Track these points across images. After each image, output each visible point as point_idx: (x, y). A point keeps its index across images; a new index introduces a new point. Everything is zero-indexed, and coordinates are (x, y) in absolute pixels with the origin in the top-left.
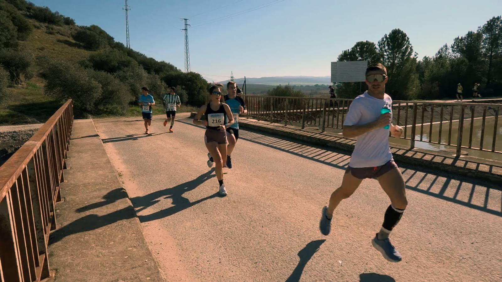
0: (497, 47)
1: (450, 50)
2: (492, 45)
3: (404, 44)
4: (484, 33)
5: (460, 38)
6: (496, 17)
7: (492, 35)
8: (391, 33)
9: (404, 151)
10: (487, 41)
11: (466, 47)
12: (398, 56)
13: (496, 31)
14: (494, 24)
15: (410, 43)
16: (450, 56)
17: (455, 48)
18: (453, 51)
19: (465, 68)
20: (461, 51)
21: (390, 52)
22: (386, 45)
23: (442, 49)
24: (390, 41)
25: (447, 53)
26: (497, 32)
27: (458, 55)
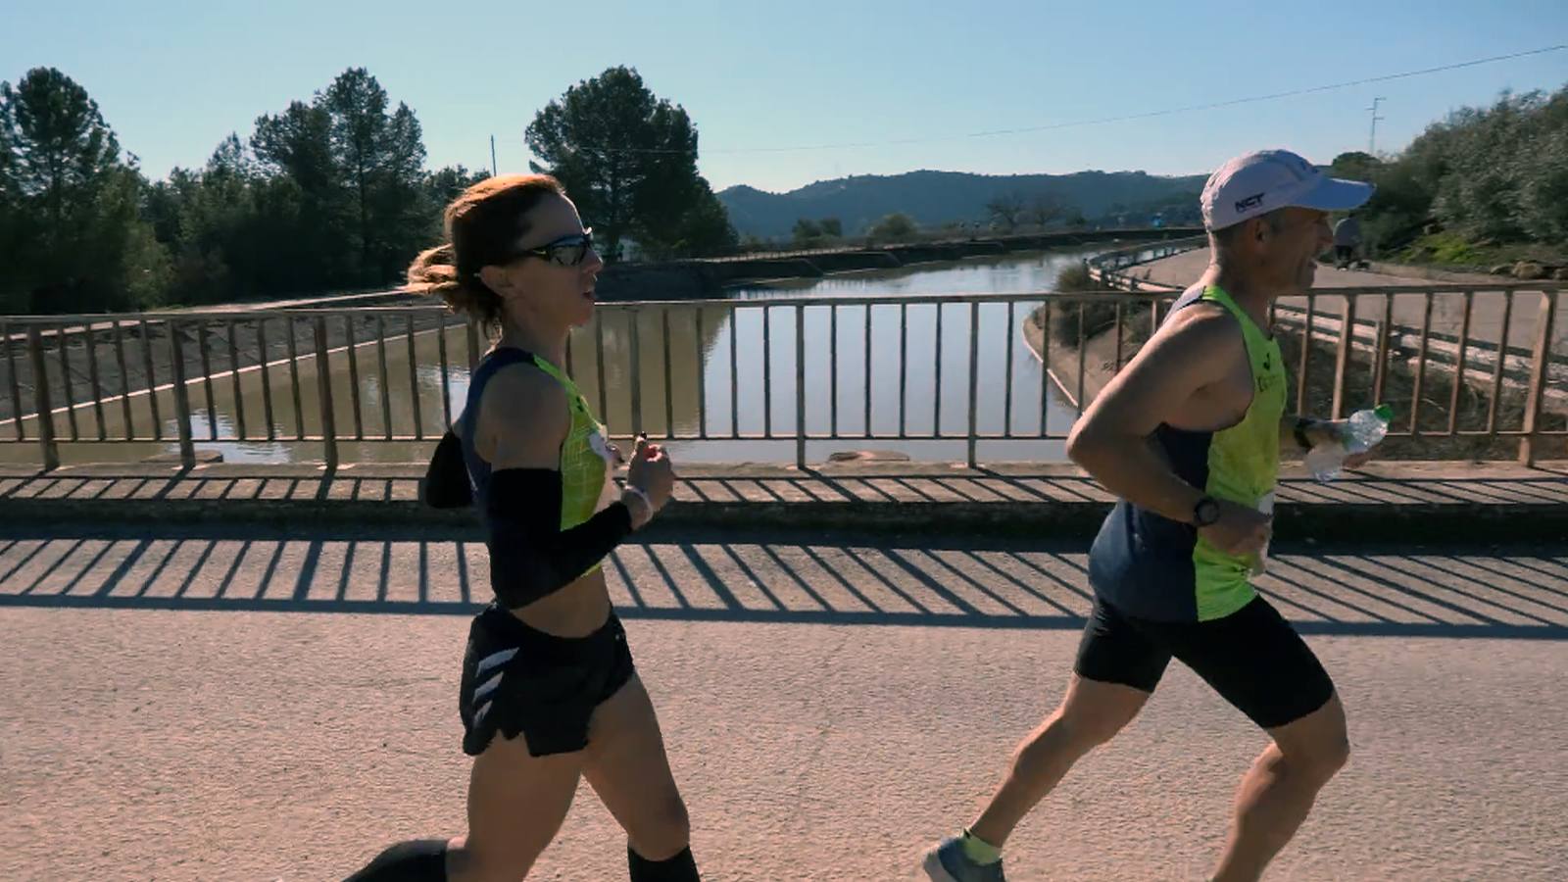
0: (371, 151)
1: (249, 153)
2: (358, 145)
3: (84, 123)
4: (333, 110)
5: (271, 118)
6: (355, 69)
7: (353, 117)
8: (26, 79)
9: (164, 483)
10: (344, 134)
11: (293, 145)
12: (67, 162)
13: (362, 108)
14: (353, 85)
15: (105, 121)
16: (253, 169)
17: (263, 148)
18: (260, 156)
19: (295, 207)
20: (278, 155)
21: (35, 145)
22: (13, 121)
23: (224, 148)
24: (26, 106)
25: (242, 161)
26: (364, 111)
27: (276, 168)
